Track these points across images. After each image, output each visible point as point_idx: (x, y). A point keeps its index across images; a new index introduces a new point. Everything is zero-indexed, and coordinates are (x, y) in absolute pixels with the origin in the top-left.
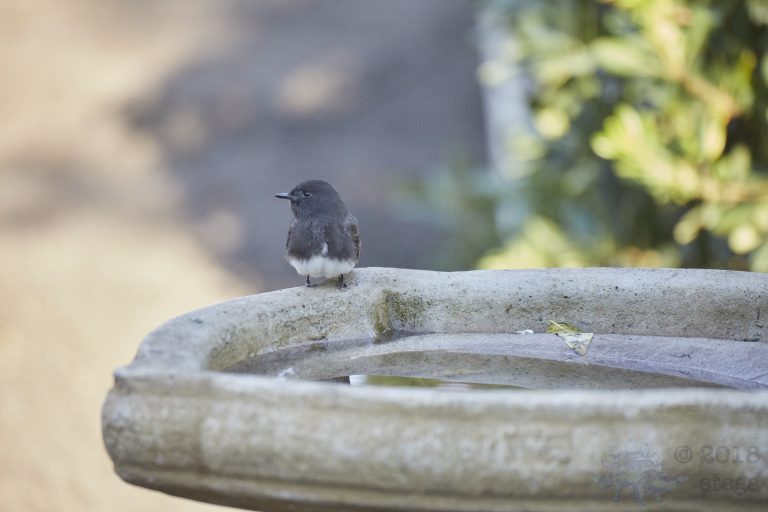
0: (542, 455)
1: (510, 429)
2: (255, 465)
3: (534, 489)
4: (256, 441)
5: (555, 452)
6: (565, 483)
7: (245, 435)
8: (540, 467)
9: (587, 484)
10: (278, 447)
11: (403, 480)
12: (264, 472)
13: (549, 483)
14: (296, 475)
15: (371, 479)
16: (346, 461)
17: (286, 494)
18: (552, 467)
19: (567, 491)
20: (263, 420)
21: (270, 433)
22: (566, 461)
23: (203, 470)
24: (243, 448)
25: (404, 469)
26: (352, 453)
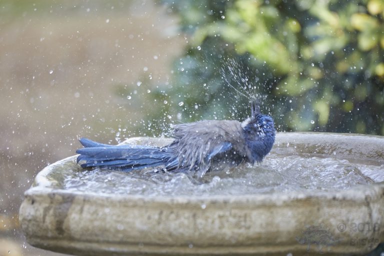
0: (237, 225)
1: (221, 213)
2: (96, 235)
3: (233, 242)
4: (97, 223)
5: (243, 223)
6: (248, 238)
7: (91, 221)
8: (236, 231)
9: (259, 238)
10: (108, 226)
11: (170, 240)
12: (101, 239)
13: (241, 239)
14: (118, 240)
15: (154, 240)
16: (142, 232)
17: (112, 249)
18: (243, 231)
19: (250, 242)
20: (100, 214)
21: (104, 220)
22: (249, 228)
23: (72, 239)
24: (90, 227)
25: (170, 235)
26: (145, 228)
